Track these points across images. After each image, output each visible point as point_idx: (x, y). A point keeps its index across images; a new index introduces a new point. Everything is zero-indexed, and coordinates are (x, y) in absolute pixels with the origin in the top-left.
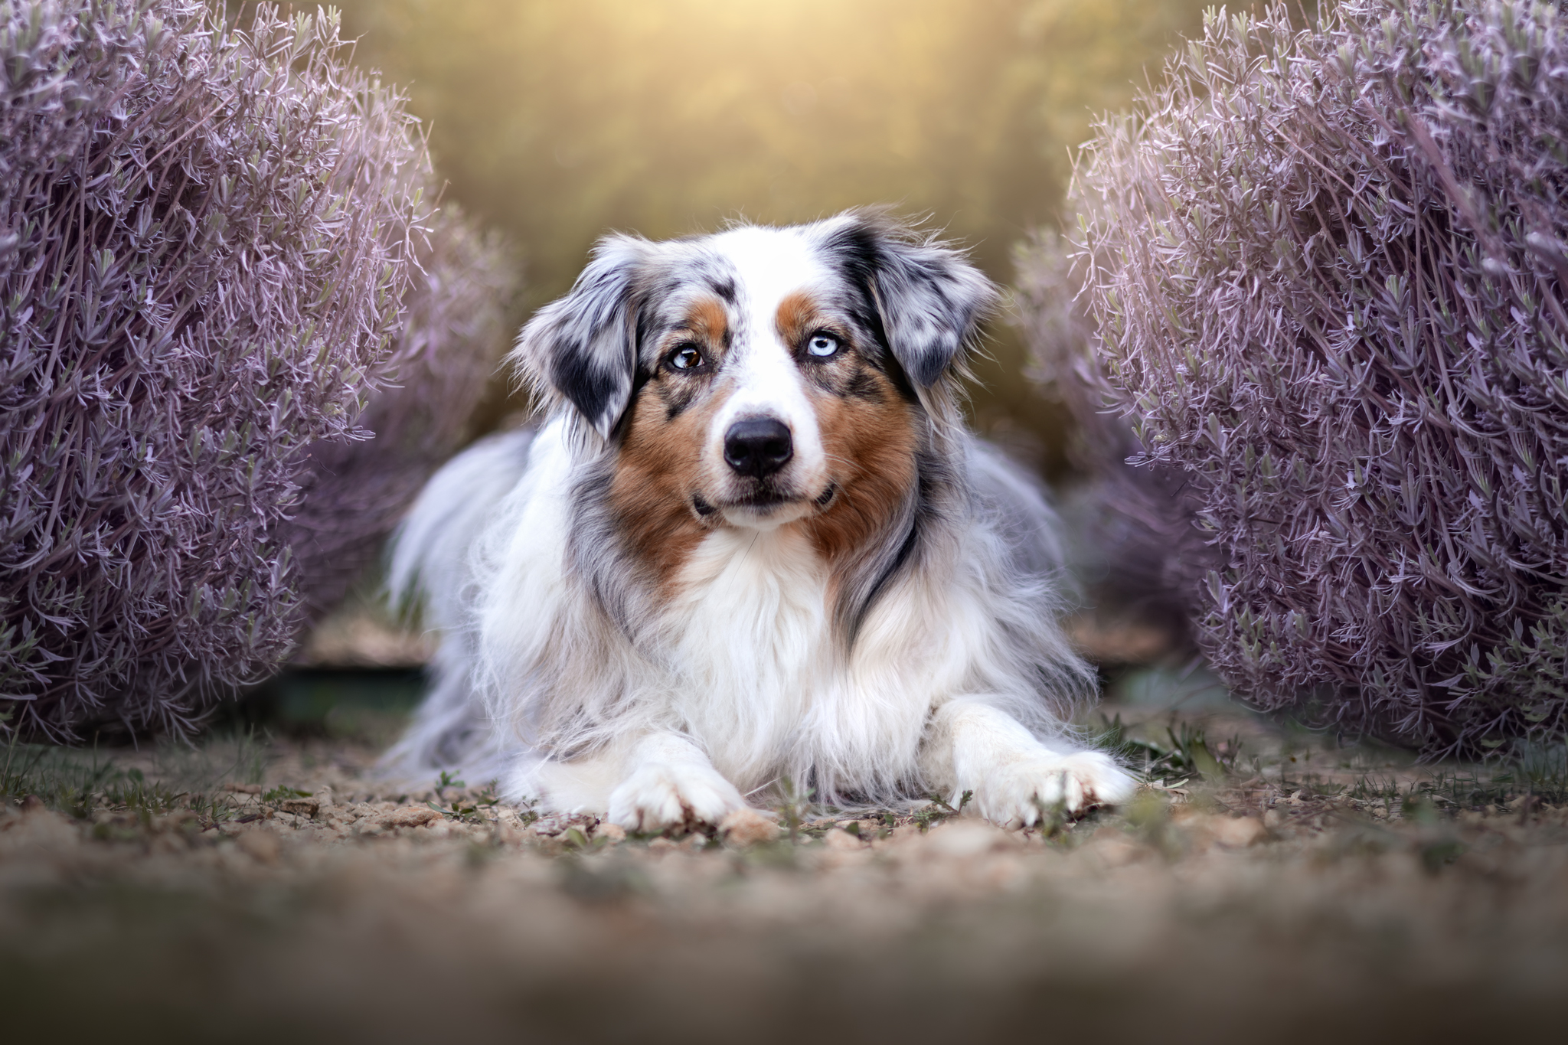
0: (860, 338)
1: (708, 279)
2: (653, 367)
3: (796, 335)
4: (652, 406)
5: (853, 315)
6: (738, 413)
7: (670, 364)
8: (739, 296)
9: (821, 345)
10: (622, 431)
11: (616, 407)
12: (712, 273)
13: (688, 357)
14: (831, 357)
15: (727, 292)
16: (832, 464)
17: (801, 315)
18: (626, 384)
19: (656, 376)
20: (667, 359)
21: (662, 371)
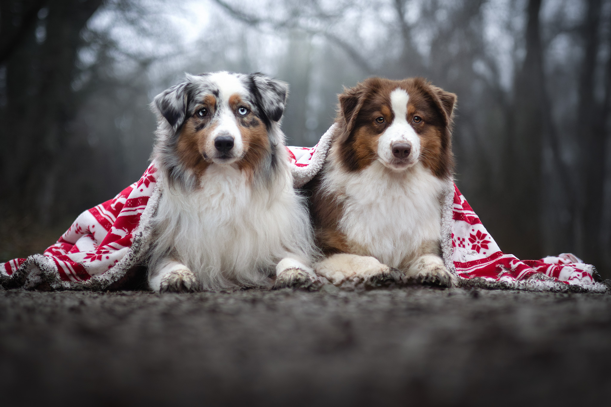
0: (253, 108)
1: (210, 90)
2: (193, 113)
3: (235, 107)
4: (191, 125)
5: (251, 102)
6: (219, 133)
7: (198, 114)
8: (220, 95)
9: (242, 111)
10: (182, 129)
11: (180, 122)
12: (211, 88)
13: (203, 112)
14: (245, 115)
15: (216, 93)
16: (244, 148)
17: (236, 101)
18: (183, 115)
19: (193, 116)
20: (197, 112)
21: (195, 116)
